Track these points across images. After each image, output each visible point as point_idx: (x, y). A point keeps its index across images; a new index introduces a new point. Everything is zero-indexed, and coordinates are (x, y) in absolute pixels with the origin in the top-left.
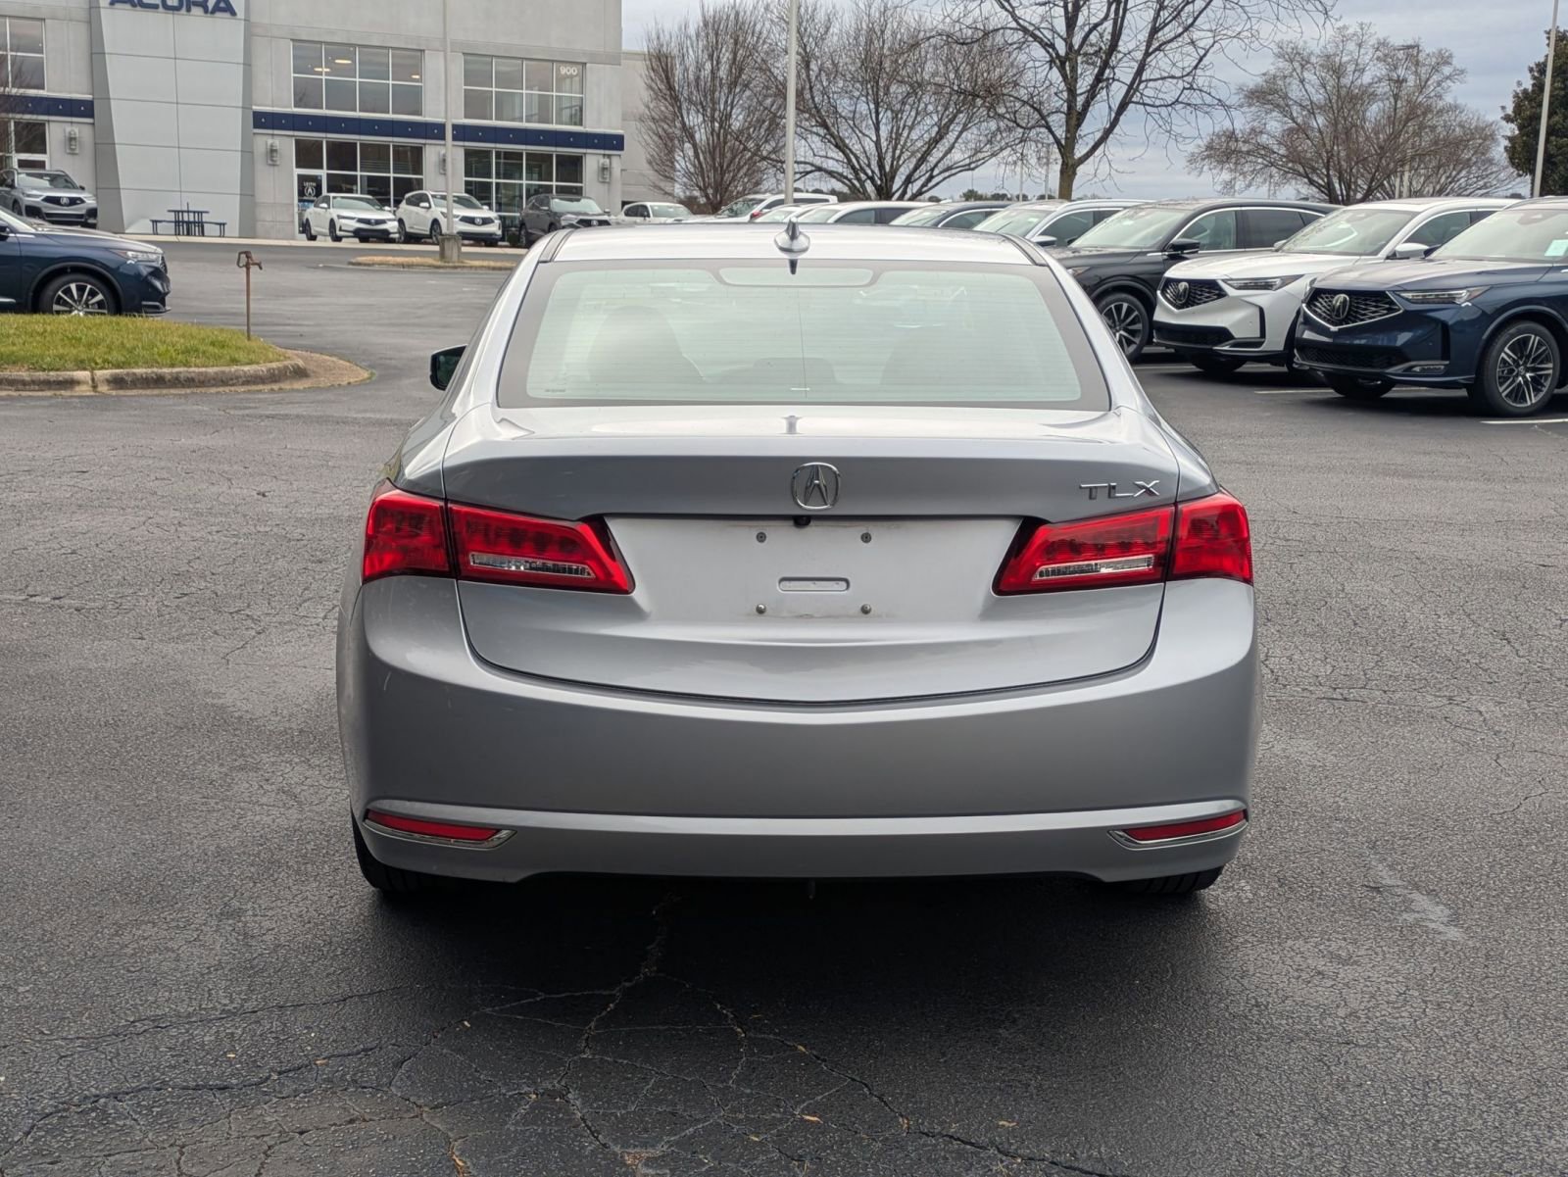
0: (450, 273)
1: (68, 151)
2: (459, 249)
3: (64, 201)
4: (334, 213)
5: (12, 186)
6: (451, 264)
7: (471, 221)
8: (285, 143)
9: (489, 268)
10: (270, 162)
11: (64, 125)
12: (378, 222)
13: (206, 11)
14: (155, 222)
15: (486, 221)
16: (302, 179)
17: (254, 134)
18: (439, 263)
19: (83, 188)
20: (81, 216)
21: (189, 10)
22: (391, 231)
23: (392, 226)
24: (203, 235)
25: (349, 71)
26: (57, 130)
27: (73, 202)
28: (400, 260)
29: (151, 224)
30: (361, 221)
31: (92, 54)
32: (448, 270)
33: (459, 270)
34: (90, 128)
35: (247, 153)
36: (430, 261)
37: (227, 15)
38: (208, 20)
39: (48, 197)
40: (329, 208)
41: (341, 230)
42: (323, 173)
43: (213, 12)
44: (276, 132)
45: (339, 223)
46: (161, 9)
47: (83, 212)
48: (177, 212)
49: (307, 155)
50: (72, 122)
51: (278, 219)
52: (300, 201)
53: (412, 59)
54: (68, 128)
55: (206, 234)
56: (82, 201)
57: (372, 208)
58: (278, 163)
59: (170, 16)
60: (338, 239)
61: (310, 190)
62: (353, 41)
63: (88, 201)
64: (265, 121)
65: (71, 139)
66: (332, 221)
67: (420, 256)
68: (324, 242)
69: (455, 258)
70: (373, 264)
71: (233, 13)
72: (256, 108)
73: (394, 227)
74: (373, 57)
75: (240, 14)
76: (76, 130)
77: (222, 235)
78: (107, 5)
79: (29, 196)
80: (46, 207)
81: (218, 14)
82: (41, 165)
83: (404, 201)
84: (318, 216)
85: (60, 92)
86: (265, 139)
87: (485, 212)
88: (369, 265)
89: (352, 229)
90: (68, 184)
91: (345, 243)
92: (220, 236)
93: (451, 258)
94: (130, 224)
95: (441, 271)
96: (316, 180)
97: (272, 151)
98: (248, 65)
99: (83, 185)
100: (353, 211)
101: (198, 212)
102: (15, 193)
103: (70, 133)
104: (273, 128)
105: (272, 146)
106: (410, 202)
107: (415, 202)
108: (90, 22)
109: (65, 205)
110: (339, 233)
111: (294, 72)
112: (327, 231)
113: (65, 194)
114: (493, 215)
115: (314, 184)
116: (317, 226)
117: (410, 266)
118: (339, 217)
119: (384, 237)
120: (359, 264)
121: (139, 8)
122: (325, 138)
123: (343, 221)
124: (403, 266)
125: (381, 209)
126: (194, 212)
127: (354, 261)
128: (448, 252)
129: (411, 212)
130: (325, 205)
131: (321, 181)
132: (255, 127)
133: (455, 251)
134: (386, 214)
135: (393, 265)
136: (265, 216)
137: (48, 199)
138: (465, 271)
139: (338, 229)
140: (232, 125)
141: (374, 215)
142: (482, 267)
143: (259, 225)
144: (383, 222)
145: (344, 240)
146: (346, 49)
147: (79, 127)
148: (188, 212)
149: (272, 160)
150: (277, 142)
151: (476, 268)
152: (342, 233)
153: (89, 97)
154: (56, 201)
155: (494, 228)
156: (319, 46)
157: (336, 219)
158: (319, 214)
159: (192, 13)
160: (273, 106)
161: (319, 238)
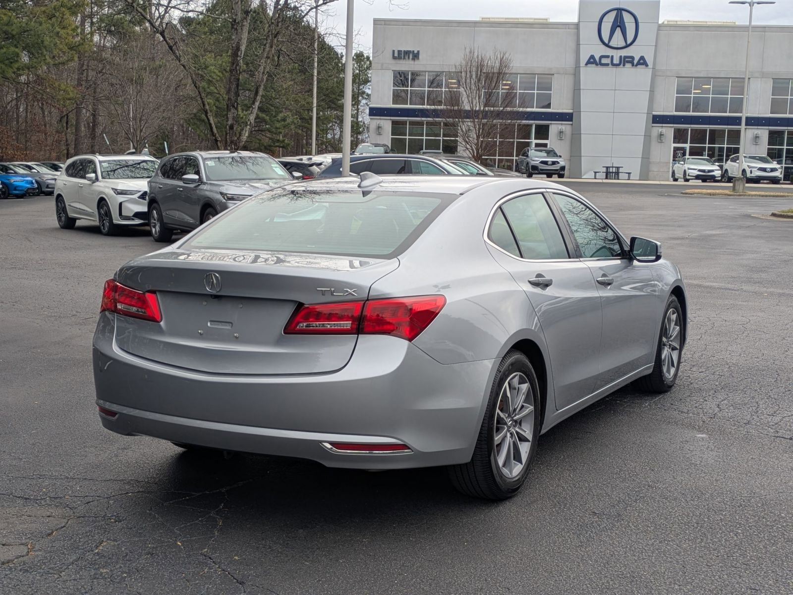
0: (736, 199)
1: (559, 138)
2: (744, 185)
3: (550, 163)
4: (686, 166)
5: (527, 156)
6: (738, 194)
7: (764, 170)
8: (669, 131)
9: (760, 196)
10: (659, 141)
11: (558, 125)
12: (710, 171)
13: (633, 65)
14: (595, 173)
15: (773, 170)
16: (676, 149)
17: (652, 126)
18: (732, 193)
19: (560, 156)
20: (557, 170)
21: (624, 65)
22: (717, 176)
23: (718, 173)
24: (619, 179)
25: (707, 91)
26: (555, 128)
27: (554, 163)
28: (709, 191)
29: (594, 173)
30: (700, 170)
31: (575, 90)
32: (736, 197)
33: (742, 197)
34: (571, 126)
35: (647, 136)
36: (727, 192)
37: (644, 66)
38: (634, 70)
39: (542, 161)
40: (684, 164)
41: (689, 176)
42: (687, 146)
43: (636, 65)
44: (664, 125)
45: (688, 172)
46: (610, 66)
47: (558, 168)
48: (607, 168)
49: (679, 136)
50: (562, 124)
51: (661, 170)
52: (673, 160)
53: (740, 84)
54: (560, 127)
55: (620, 178)
56: (558, 163)
57: (708, 163)
58: (663, 141)
59: (614, 69)
60: (687, 180)
61: (680, 155)
62: (710, 76)
63: (561, 163)
64: (659, 120)
65: (561, 132)
66: (685, 171)
67: (722, 189)
68: (681, 182)
69: (741, 190)
70: (693, 194)
71: (647, 65)
72: (654, 113)
73: (718, 174)
74: (721, 84)
75: (650, 65)
76: (563, 128)
77: (629, 179)
78: (584, 65)
79: (533, 161)
80: (541, 166)
81: (639, 66)
82: (545, 145)
83: (730, 160)
84: (679, 168)
85: (558, 109)
86: (658, 129)
87: (774, 165)
88: (691, 194)
89: (694, 175)
90: (555, 155)
91: (691, 183)
92: (628, 180)
93: (739, 190)
94: (584, 174)
95: (732, 197)
96: (684, 149)
97: (661, 135)
98: (652, 91)
99: (561, 155)
100: (696, 166)
101: (617, 167)
102: (528, 160)
103: (560, 130)
104: (663, 123)
105: (661, 132)
106: (732, 161)
107: (734, 160)
108: (575, 75)
109: (550, 165)
110: (688, 177)
111: (677, 94)
112: (682, 176)
113: (550, 160)
114: (778, 166)
115: (682, 152)
116: (678, 174)
117: (714, 194)
118: (689, 169)
119: (713, 179)
120: (686, 194)
121: (599, 66)
122: (689, 127)
123: (690, 171)
124: (710, 194)
125: (713, 164)
126: (616, 167)
127: (684, 192)
128: (737, 187)
129: (733, 165)
130: (682, 163)
131: (686, 150)
132: (653, 123)
133: (741, 187)
134: (715, 167)
135: (705, 194)
136: (654, 168)
137: (542, 162)
138: (746, 197)
139: (687, 175)
140: (641, 122)
141: (707, 167)
142: (755, 195)
143: (651, 174)
144: (712, 171)
145: (690, 181)
146: (707, 80)
147: (565, 127)
148: (613, 167)
149: (661, 140)
150: (664, 130)
151: (752, 195)
152: (689, 177)
153: (571, 111)
154: (545, 163)
155: (778, 174)
156: (691, 79)
157: (687, 169)
158: (679, 167)
159: (626, 67)
160: (663, 112)
161: (679, 180)
